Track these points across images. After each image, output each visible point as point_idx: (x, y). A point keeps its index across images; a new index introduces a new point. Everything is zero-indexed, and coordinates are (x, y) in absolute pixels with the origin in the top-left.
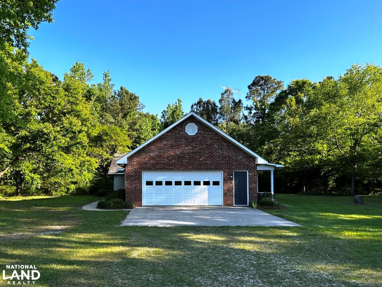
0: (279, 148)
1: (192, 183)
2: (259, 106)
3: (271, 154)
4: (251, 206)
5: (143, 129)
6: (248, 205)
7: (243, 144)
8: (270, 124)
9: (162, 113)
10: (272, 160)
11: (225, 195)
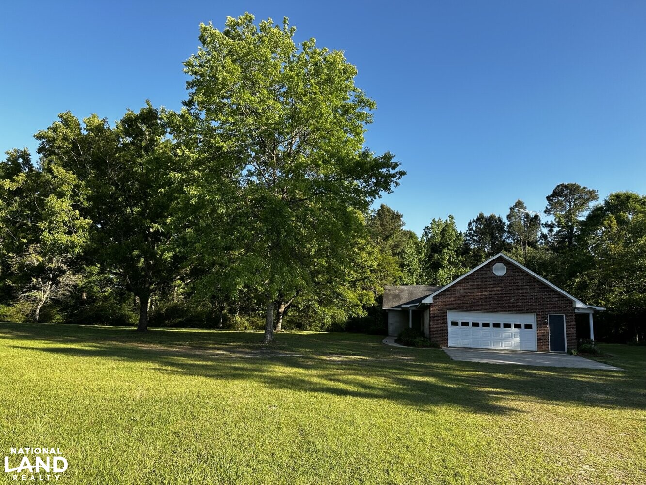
0: (596, 281)
1: (502, 326)
2: (563, 224)
3: (585, 289)
4: (569, 352)
5: (407, 254)
6: (566, 351)
7: (545, 277)
8: (582, 249)
9: (424, 230)
10: (587, 296)
11: (539, 340)
